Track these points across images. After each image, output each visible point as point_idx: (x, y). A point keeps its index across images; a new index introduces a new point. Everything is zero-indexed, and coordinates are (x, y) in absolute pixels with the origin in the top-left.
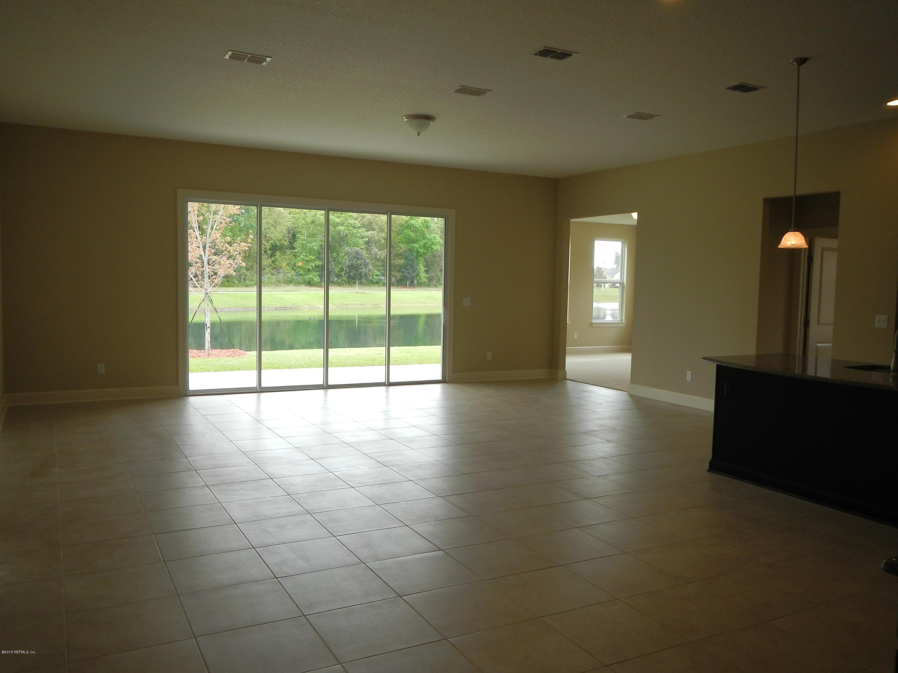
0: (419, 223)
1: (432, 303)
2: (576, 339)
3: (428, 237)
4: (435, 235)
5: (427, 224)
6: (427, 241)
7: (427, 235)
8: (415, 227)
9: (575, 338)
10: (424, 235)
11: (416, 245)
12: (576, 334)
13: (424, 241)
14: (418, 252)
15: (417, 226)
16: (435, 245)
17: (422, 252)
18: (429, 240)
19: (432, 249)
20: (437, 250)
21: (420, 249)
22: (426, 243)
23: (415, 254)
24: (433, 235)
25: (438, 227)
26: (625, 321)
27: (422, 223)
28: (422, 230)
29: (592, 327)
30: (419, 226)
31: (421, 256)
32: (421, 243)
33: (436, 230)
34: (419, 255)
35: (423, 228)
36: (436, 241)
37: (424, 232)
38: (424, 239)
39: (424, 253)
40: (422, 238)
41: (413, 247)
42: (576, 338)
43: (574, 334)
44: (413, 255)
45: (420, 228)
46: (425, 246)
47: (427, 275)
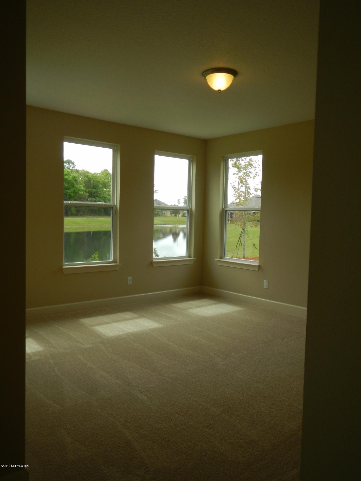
0: (70, 178)
1: (76, 226)
2: (130, 285)
3: (76, 186)
4: (80, 185)
5: (75, 179)
6: (75, 189)
7: (75, 185)
8: (68, 180)
9: (128, 284)
10: (74, 185)
11: (69, 191)
12: (130, 278)
13: (73, 189)
14: (70, 195)
15: (69, 180)
16: (80, 191)
17: (72, 195)
18: (77, 188)
19: (79, 194)
20: (82, 194)
21: (71, 194)
22: (75, 190)
23: (68, 196)
24: (79, 186)
25: (83, 181)
26: (194, 258)
27: (72, 178)
28: (72, 182)
29: (153, 266)
30: (70, 180)
31: (72, 197)
32: (71, 190)
33: (81, 183)
34: (71, 197)
35: (73, 181)
36: (81, 189)
37: (73, 183)
38: (74, 187)
39: (74, 196)
40: (73, 187)
41: (67, 192)
42: (131, 283)
43: (127, 279)
44: (67, 197)
45: (71, 181)
46: (74, 192)
47: (75, 209)
